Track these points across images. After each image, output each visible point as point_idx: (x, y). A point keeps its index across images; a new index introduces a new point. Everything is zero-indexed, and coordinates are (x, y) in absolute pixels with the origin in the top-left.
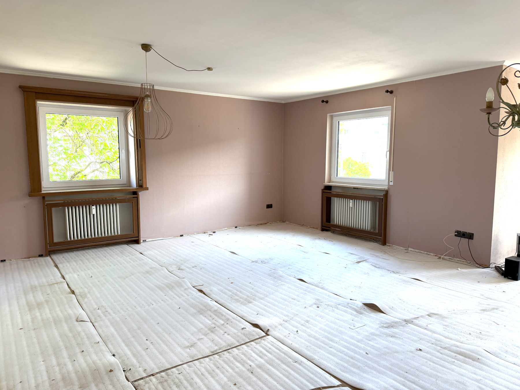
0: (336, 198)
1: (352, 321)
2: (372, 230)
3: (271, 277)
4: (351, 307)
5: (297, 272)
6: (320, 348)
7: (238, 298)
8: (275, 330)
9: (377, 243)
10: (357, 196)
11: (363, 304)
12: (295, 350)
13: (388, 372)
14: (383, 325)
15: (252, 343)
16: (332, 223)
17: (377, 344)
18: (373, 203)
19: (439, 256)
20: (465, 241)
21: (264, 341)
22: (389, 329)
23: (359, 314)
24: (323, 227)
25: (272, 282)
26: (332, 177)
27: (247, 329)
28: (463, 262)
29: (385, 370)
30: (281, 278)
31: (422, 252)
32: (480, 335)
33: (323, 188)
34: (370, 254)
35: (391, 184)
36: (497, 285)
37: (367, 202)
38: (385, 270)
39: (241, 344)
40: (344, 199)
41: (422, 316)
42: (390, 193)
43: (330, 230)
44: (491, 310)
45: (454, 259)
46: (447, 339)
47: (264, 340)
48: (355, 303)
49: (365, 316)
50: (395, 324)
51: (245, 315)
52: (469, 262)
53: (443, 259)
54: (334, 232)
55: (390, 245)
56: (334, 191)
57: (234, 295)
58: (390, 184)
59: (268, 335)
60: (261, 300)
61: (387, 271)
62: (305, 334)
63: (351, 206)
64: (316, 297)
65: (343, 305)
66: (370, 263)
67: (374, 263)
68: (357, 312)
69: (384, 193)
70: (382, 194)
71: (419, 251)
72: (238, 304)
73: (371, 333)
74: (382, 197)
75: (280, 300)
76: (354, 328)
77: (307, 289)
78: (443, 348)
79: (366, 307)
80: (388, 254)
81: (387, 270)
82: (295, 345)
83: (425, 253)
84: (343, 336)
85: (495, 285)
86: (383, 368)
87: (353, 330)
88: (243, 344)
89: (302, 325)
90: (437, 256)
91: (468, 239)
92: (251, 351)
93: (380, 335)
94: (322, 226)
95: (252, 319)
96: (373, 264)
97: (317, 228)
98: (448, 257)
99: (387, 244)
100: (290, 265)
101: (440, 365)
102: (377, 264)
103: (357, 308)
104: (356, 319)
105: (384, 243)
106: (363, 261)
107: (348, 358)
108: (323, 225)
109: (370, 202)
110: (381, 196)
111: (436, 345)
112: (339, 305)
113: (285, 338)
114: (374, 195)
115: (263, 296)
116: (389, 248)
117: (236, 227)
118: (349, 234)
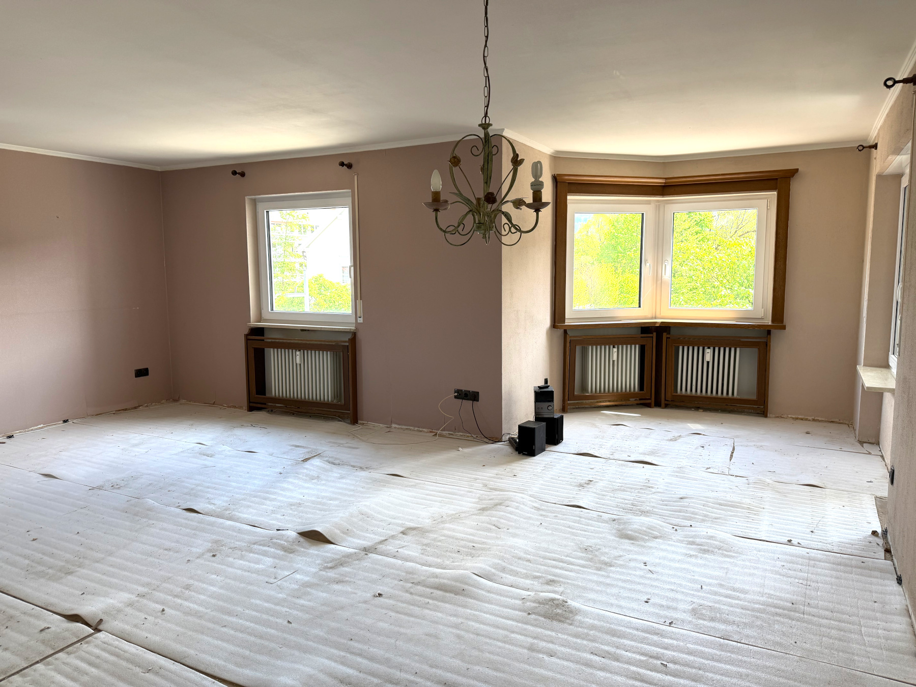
0: (272, 349)
1: (273, 570)
2: (334, 402)
3: (126, 515)
4: (275, 544)
5: (185, 496)
6: (203, 633)
7: (43, 568)
8: (115, 619)
9: (344, 422)
10: (306, 344)
11: (298, 533)
12: (152, 648)
13: (321, 647)
14: (326, 565)
15: (61, 655)
16: (268, 395)
17: (310, 601)
18: (335, 354)
19: (435, 431)
20: (468, 404)
21: (86, 645)
22: (336, 571)
23: (288, 554)
24: (251, 404)
25: (127, 523)
26: (263, 311)
27: (53, 629)
28: (468, 436)
29: (314, 645)
30: (149, 512)
31: (411, 428)
32: (473, 551)
33: (246, 332)
34: (329, 442)
35: (360, 320)
36: (509, 467)
37: (325, 352)
38: (348, 467)
39: (34, 662)
40: (287, 350)
41: (393, 537)
42: (360, 336)
43: (266, 408)
44: (493, 507)
45: (456, 433)
46: (424, 568)
47: (87, 643)
48: (283, 536)
49: (299, 555)
50: (347, 560)
51: (53, 600)
52: (475, 436)
53: (441, 435)
54: (272, 411)
55: (364, 422)
56: (268, 336)
57: (34, 564)
58: (359, 322)
59: (100, 631)
60: (97, 565)
61: (351, 468)
62: (178, 613)
63: (298, 362)
64: (214, 537)
65: (262, 542)
66: (326, 459)
67: (332, 457)
68: (285, 551)
69: (350, 336)
70: (347, 338)
71: (407, 427)
72: (42, 580)
73: (303, 584)
74: (347, 344)
75: (139, 556)
76: (275, 581)
77: (198, 525)
78: (415, 584)
79: (302, 539)
80: (358, 438)
81: (352, 466)
82: (155, 639)
83: (416, 429)
84: (253, 601)
85: (505, 467)
86: (314, 642)
87: (271, 585)
88: (37, 662)
89: (176, 596)
90: (433, 432)
91: (472, 402)
92: (53, 673)
93: (318, 585)
94: (249, 401)
95: (69, 605)
96: (330, 459)
97: (241, 407)
98: (447, 432)
99: (359, 422)
100: (172, 485)
101: (406, 614)
102: (336, 459)
103: (286, 543)
104: (282, 563)
105: (354, 420)
106: (315, 456)
107: (252, 639)
108: (251, 401)
109: (329, 352)
110: (345, 342)
111: (406, 581)
112: (254, 544)
113: (135, 630)
114: (335, 341)
115: (103, 556)
116: (362, 428)
117: (65, 421)
118: (299, 412)
